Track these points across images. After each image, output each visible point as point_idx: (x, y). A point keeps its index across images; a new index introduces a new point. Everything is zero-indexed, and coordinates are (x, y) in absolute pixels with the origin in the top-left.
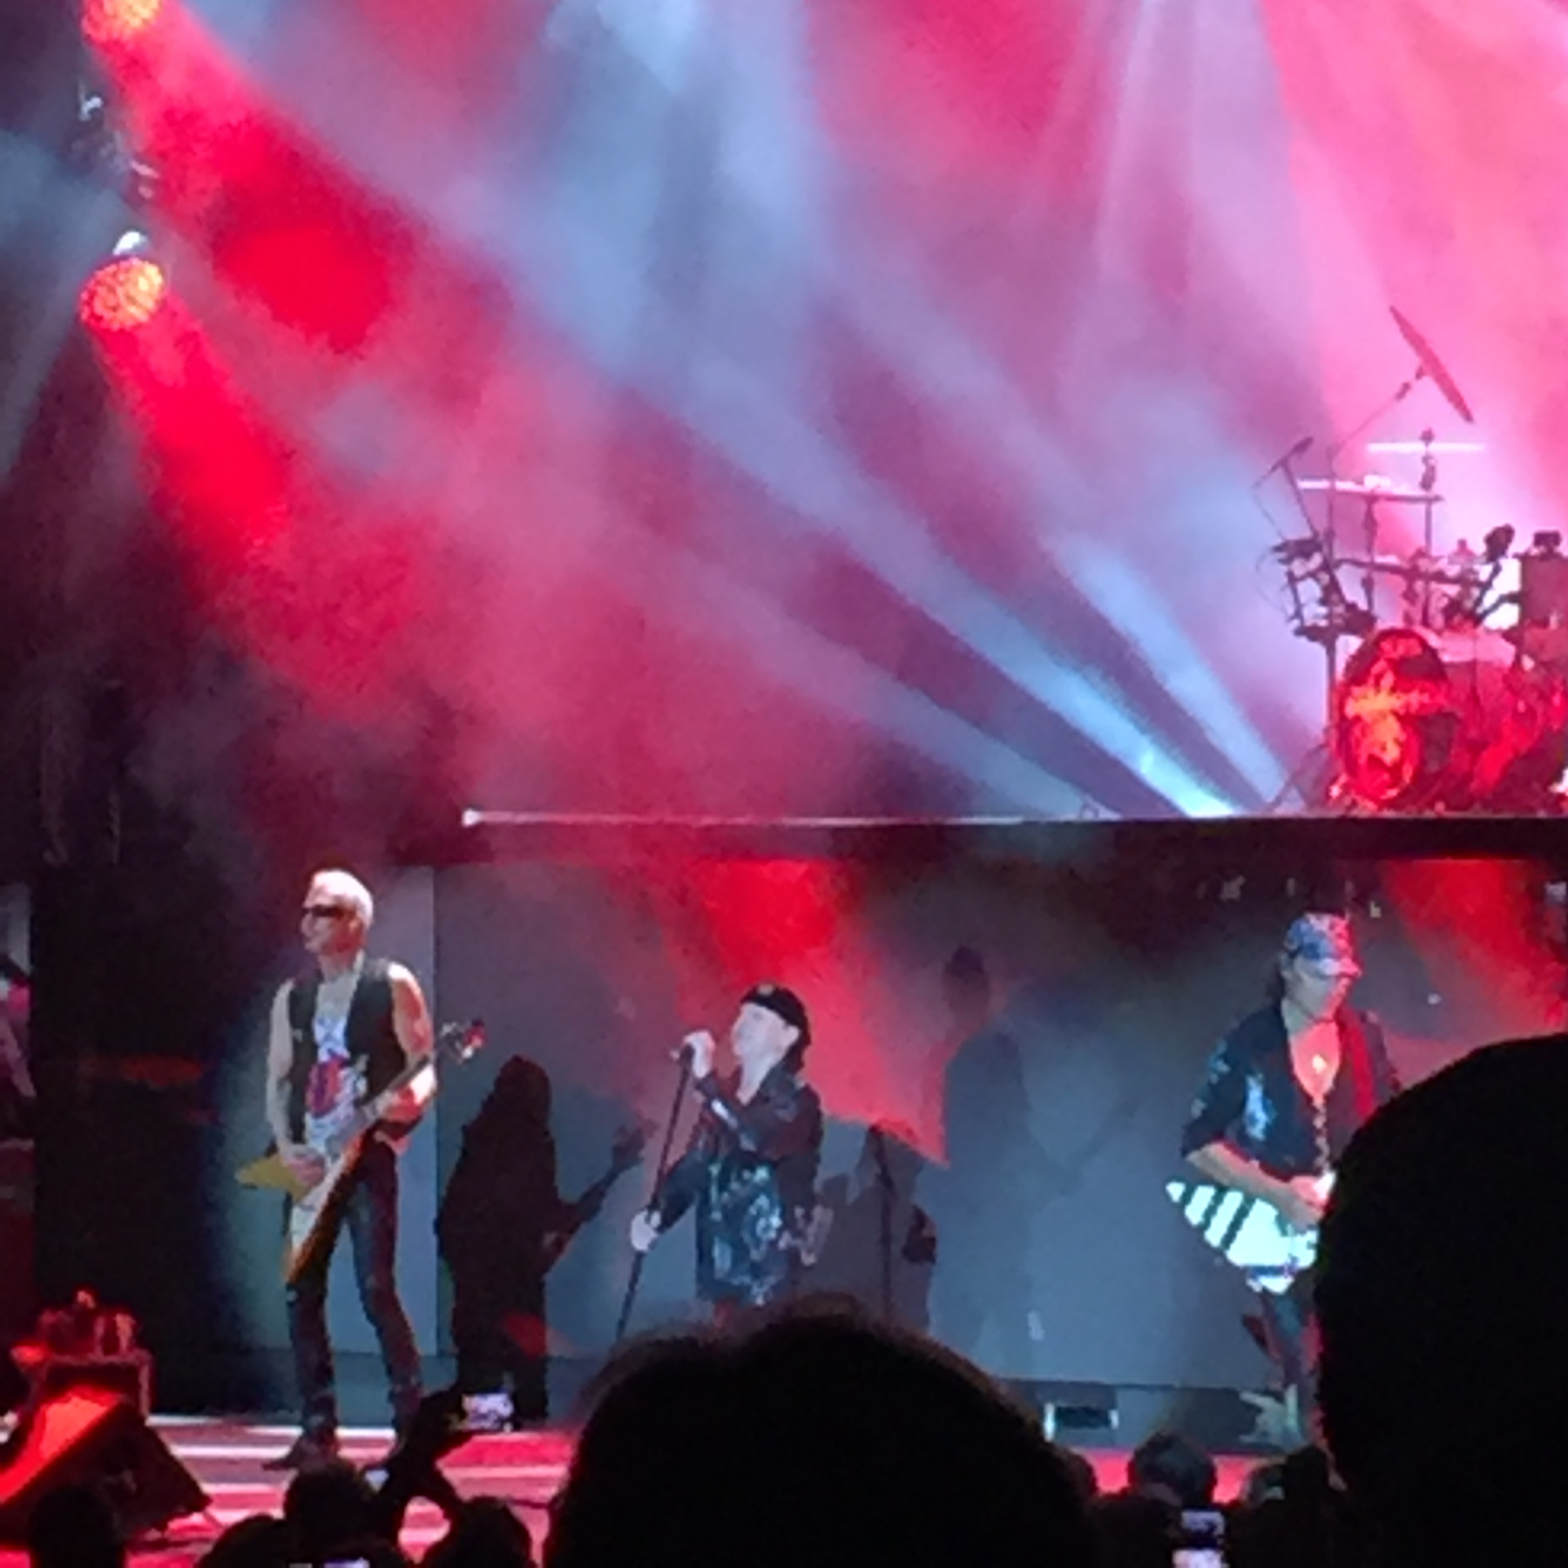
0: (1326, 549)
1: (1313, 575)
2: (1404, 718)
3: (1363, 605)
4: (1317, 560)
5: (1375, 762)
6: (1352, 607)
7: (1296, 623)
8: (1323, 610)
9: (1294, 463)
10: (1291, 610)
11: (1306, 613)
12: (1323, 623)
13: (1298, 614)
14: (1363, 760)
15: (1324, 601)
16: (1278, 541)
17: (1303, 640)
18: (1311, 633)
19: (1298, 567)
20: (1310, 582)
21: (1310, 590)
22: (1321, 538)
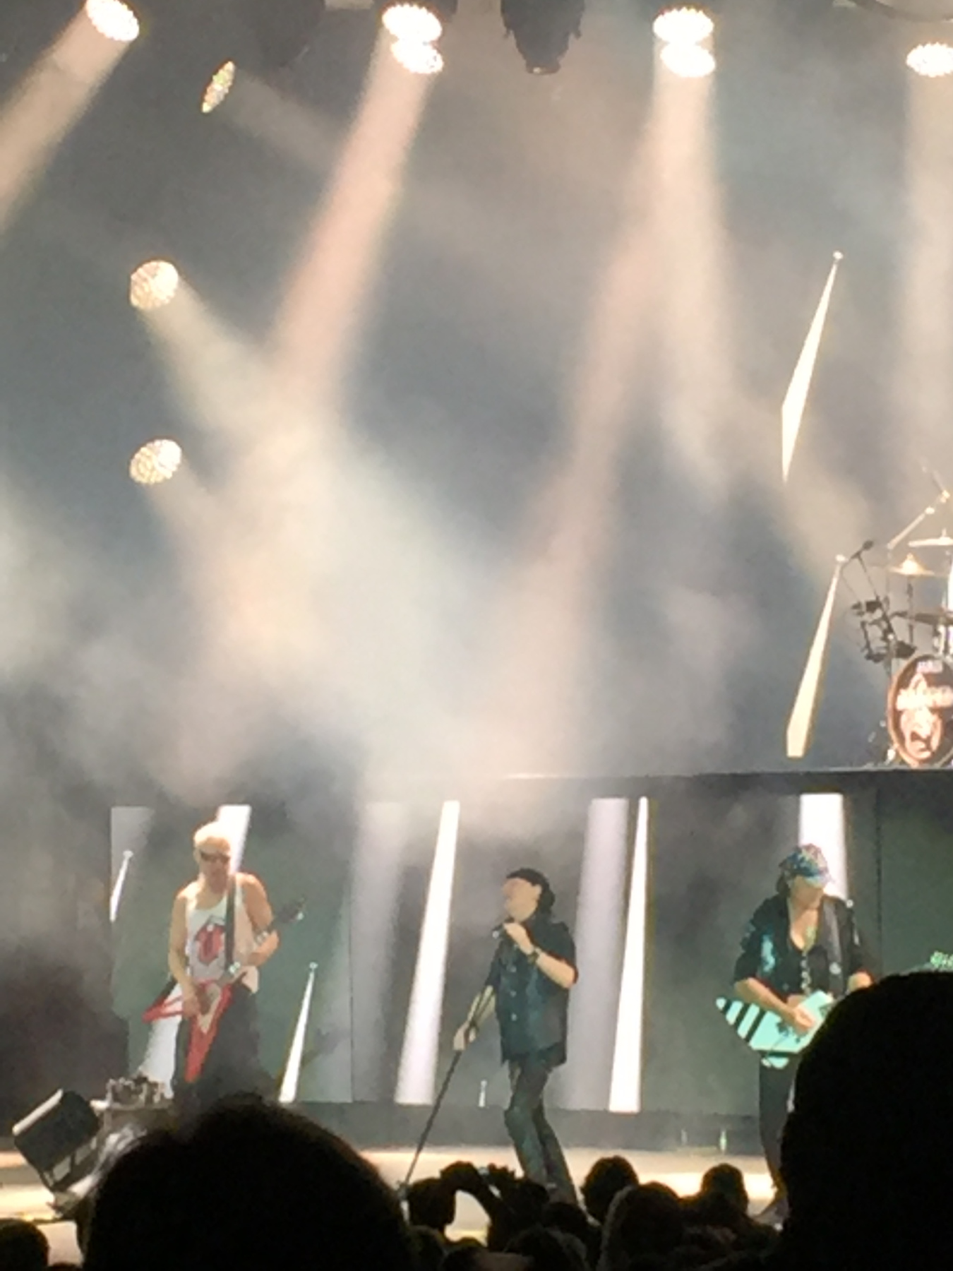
0: (884, 606)
1: (875, 622)
2: (934, 710)
3: (907, 641)
4: (878, 614)
5: (915, 737)
6: (901, 644)
7: (866, 652)
8: (884, 644)
9: (864, 554)
10: (863, 643)
11: (873, 646)
12: (884, 651)
13: (868, 645)
14: (907, 736)
15: (885, 638)
16: (854, 602)
17: (871, 662)
18: (875, 657)
19: (867, 617)
20: (875, 627)
21: (875, 632)
22: (881, 599)
